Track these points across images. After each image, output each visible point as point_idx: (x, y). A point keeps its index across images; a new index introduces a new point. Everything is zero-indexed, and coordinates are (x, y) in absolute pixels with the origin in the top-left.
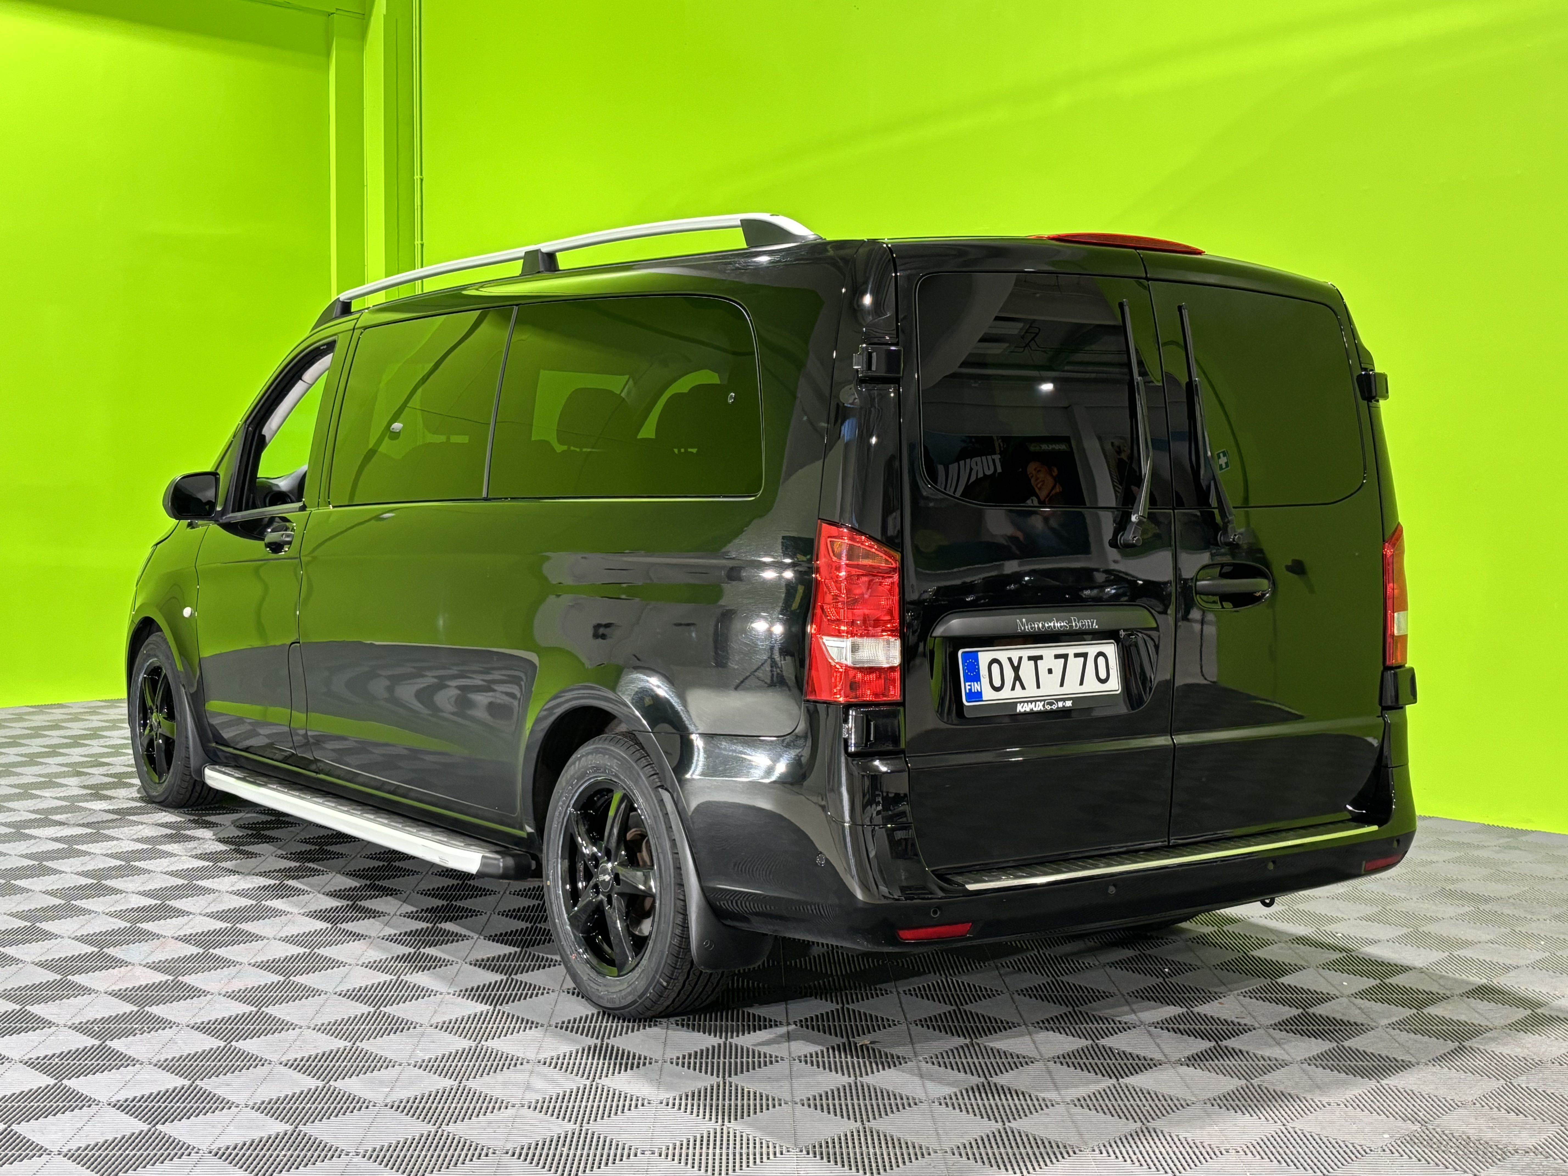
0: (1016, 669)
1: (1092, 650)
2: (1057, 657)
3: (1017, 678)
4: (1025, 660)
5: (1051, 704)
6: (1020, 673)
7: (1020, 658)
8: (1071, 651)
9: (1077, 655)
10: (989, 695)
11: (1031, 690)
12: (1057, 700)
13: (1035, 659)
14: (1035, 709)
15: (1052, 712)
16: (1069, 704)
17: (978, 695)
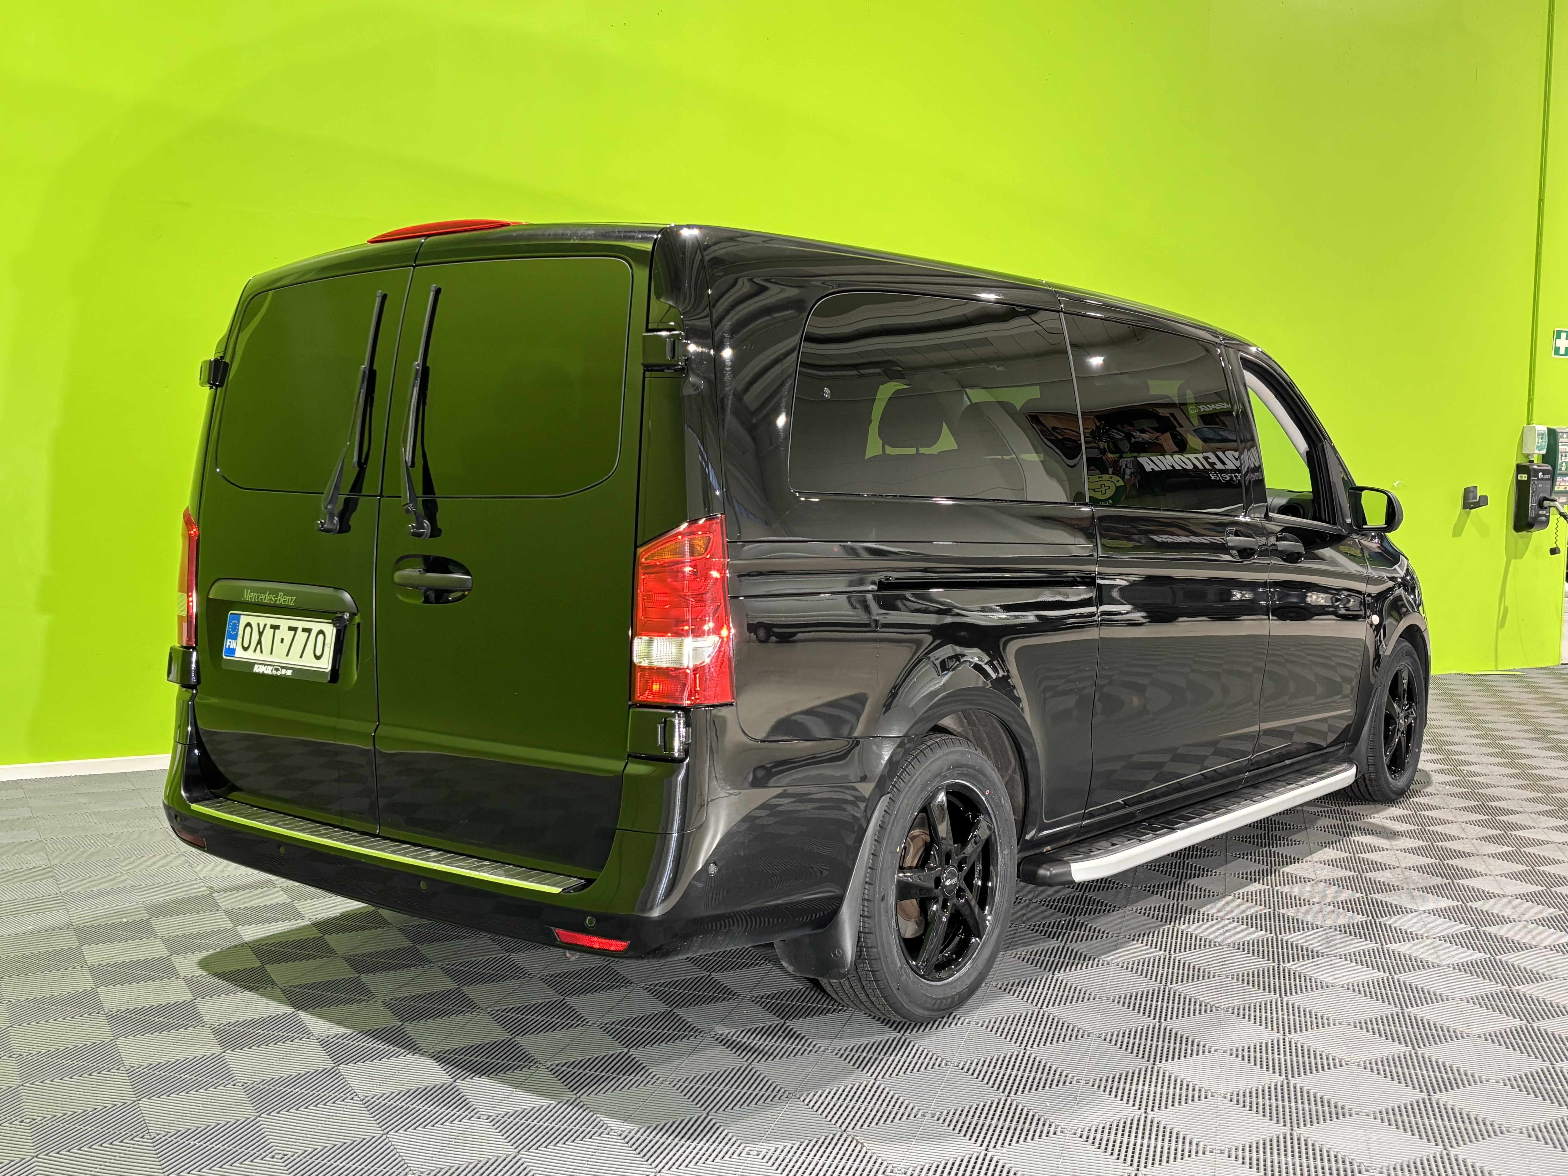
0: (261, 634)
1: (316, 626)
2: (290, 629)
3: (259, 642)
4: (268, 627)
5: (277, 670)
6: (262, 639)
7: (265, 625)
8: (300, 624)
9: (304, 630)
10: (240, 654)
11: (265, 657)
12: (282, 668)
13: (275, 627)
14: (266, 672)
15: (276, 676)
16: (289, 673)
17: (232, 651)
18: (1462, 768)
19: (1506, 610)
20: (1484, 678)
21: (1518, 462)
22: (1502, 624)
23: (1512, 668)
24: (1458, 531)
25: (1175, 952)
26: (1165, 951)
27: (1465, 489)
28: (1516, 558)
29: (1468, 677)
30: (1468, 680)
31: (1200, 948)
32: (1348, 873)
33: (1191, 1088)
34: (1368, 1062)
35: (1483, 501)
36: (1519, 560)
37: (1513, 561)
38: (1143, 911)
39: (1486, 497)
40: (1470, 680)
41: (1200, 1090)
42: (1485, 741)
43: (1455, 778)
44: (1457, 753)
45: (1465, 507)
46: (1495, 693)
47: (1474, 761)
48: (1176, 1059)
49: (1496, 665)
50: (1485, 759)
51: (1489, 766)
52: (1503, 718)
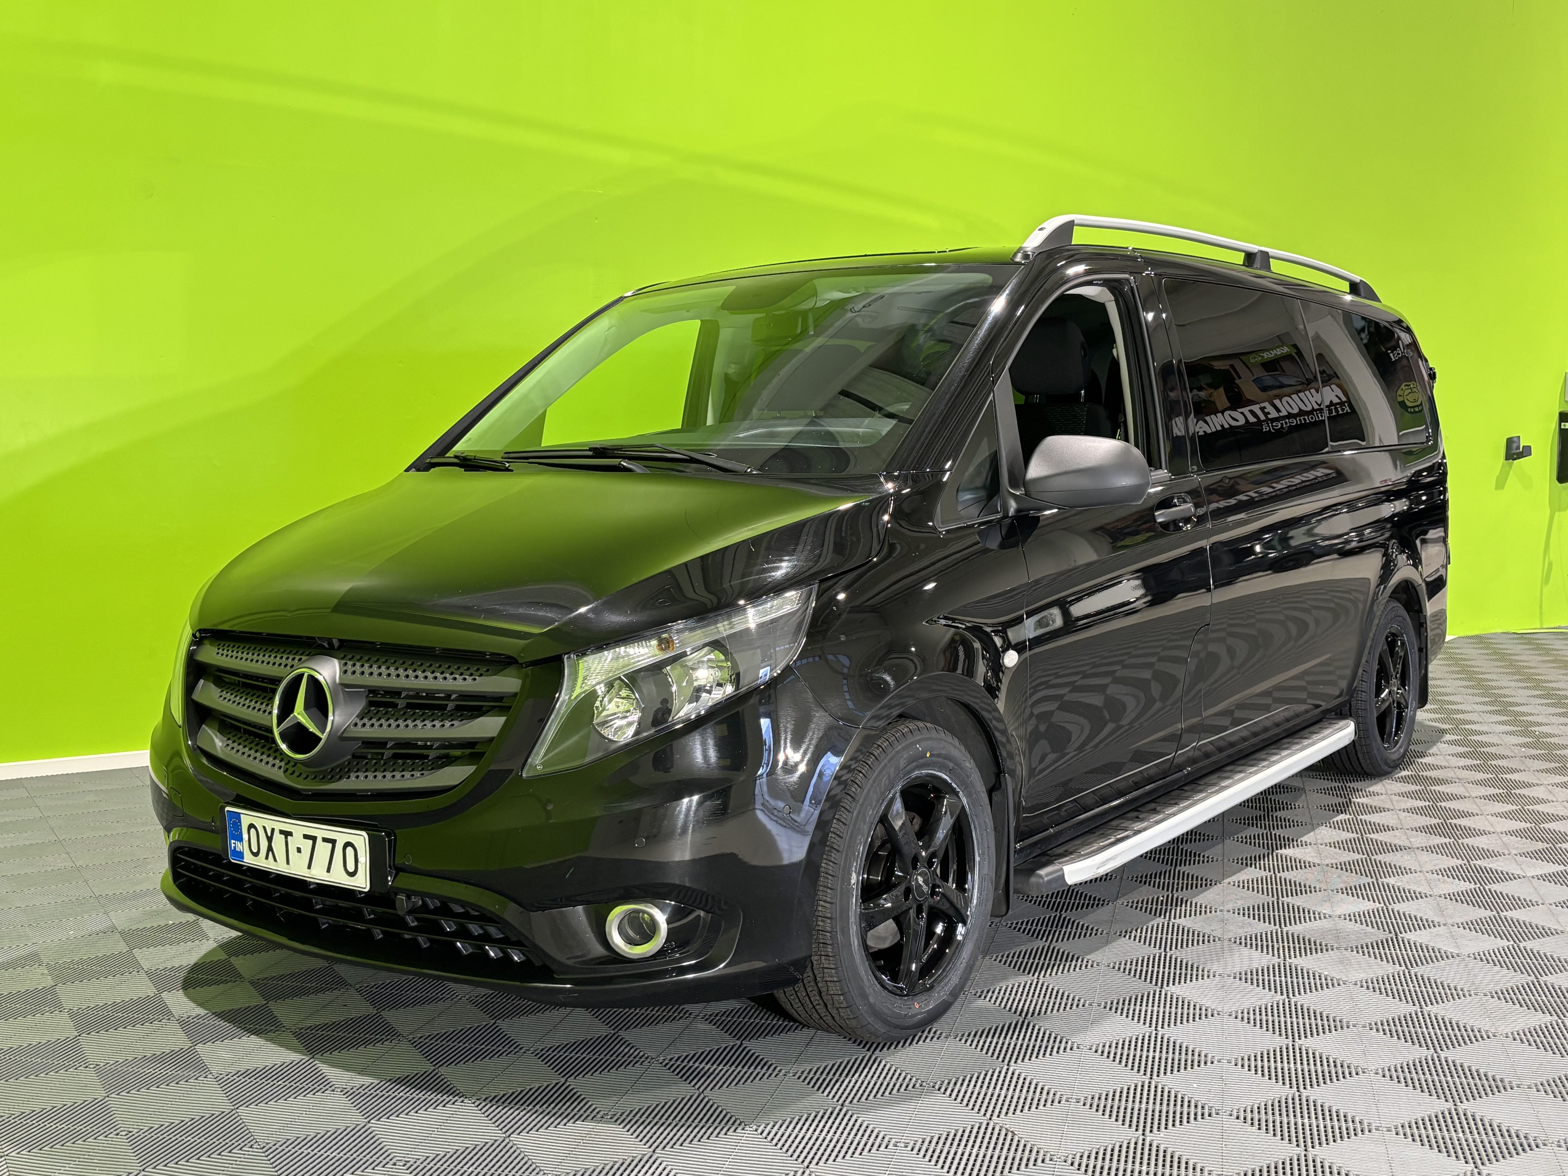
18: (1533, 729)
19: (1550, 564)
20: (1531, 636)
21: (1561, 410)
22: (1546, 580)
23: (1557, 625)
24: (1500, 484)
25: (1171, 949)
26: (1160, 948)
27: (1508, 439)
28: (1559, 510)
29: (1516, 636)
30: (1516, 639)
31: (1198, 943)
32: (1357, 856)
33: (1193, 1105)
34: (1386, 1069)
35: (1527, 452)
36: (1562, 513)
37: (1557, 513)
38: (1135, 905)
39: (1529, 447)
40: (1517, 639)
41: (1203, 1107)
42: (1549, 701)
43: (1528, 740)
44: (1524, 714)
45: (1507, 458)
46: (1547, 651)
47: (1543, 721)
48: (1175, 1072)
49: (1541, 623)
50: (1555, 720)
51: (1561, 727)
52: (1562, 677)
